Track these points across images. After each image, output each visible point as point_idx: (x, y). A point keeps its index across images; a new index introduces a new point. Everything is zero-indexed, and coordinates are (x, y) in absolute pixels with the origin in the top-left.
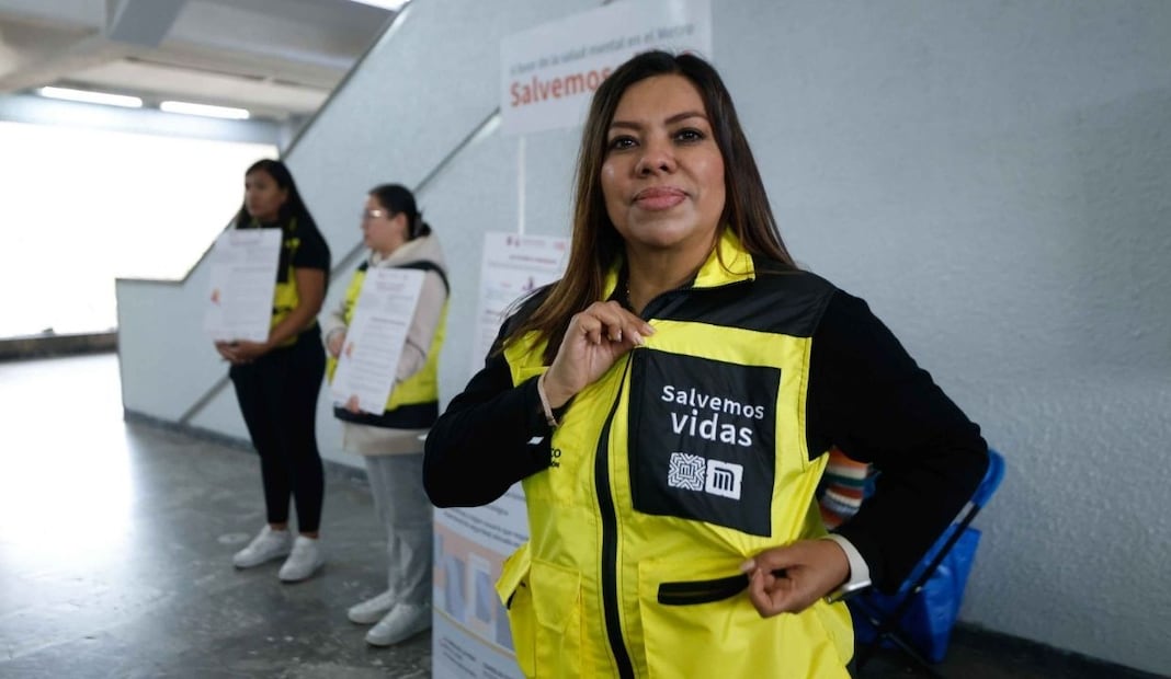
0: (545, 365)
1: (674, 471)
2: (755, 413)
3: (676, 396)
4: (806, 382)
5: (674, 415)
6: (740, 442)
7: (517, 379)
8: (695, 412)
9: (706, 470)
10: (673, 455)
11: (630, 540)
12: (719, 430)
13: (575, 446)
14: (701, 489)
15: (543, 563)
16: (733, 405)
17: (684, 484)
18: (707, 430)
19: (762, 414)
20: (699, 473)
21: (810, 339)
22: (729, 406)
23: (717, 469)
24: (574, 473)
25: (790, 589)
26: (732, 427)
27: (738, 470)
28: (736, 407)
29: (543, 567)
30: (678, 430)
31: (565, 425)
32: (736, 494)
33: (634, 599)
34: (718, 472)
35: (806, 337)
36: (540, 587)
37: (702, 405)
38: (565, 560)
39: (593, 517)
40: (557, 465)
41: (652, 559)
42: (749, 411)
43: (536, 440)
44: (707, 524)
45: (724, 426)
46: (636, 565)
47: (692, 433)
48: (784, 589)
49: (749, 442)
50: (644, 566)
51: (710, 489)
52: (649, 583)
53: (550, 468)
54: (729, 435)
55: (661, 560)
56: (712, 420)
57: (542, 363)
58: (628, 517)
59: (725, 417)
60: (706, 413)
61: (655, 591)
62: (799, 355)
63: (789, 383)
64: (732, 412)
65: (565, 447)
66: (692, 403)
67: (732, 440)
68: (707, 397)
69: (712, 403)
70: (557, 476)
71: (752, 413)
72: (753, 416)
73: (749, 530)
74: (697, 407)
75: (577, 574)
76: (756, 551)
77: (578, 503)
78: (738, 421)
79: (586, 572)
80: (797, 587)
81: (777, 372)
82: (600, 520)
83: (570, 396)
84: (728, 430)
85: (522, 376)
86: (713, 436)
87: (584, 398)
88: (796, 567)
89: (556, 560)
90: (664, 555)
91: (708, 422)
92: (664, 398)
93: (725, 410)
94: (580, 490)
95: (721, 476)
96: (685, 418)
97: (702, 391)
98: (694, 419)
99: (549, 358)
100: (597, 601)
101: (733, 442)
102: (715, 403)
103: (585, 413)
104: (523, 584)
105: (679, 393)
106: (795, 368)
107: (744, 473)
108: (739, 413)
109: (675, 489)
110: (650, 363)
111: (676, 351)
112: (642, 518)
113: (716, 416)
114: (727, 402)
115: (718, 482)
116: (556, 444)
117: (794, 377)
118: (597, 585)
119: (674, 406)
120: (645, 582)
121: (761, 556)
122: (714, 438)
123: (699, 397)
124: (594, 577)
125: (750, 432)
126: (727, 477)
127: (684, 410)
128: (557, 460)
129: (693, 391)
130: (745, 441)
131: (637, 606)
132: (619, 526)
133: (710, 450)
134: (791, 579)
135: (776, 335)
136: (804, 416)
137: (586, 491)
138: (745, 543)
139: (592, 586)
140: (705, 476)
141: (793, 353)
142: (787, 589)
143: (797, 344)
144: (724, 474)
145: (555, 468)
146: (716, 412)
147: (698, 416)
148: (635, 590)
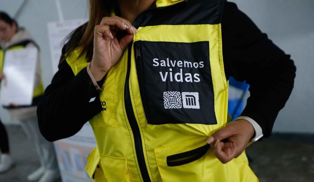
0: (88, 62)
1: (166, 101)
2: (199, 65)
3: (160, 63)
4: (221, 46)
5: (161, 73)
6: (195, 81)
7: (76, 71)
8: (171, 70)
9: (181, 97)
10: (164, 93)
11: (148, 139)
12: (184, 77)
13: (112, 98)
14: (181, 107)
15: (106, 157)
16: (188, 63)
17: (172, 107)
18: (178, 77)
19: (203, 65)
20: (179, 100)
21: (220, 24)
22: (186, 64)
23: (186, 96)
24: (114, 112)
25: (234, 147)
26: (190, 74)
27: (196, 95)
28: (189, 64)
29: (106, 158)
30: (164, 80)
31: (105, 89)
32: (198, 106)
33: (155, 166)
34: (187, 97)
35: (218, 23)
36: (107, 168)
37: (174, 66)
38: (117, 154)
39: (127, 131)
40: (105, 109)
41: (160, 146)
42: (196, 65)
43: (92, 100)
44: (187, 124)
45: (186, 74)
46: (153, 150)
47: (172, 80)
48: (231, 148)
49: (199, 80)
50: (157, 150)
51: (185, 106)
52: (161, 157)
53: (102, 111)
54: (189, 78)
55: (165, 146)
56: (180, 73)
57: (86, 62)
58: (145, 127)
59: (186, 70)
60: (176, 70)
61: (165, 161)
62: (216, 33)
63: (213, 47)
64: (188, 67)
65: (107, 100)
66: (168, 65)
67: (191, 80)
68: (175, 61)
69: (178, 64)
70: (106, 114)
71: (198, 66)
72: (199, 67)
73: (207, 123)
74: (171, 67)
75: (124, 160)
76: (212, 132)
77: (119, 125)
78: (192, 71)
79: (129, 158)
80: (237, 145)
81: (207, 43)
82: (131, 132)
83: (105, 73)
84: (188, 76)
85: (78, 69)
86: (181, 80)
87: (112, 73)
88: (233, 136)
89: (112, 155)
90: (166, 143)
91: (178, 74)
92: (154, 65)
93: (185, 66)
94: (120, 119)
95: (189, 99)
96: (167, 73)
97: (172, 59)
98: (171, 73)
99: (89, 59)
100: (137, 170)
101: (192, 81)
102: (179, 63)
103: (114, 81)
104: (99, 166)
105: (161, 61)
106: (215, 40)
107: (199, 95)
108: (192, 67)
109: (168, 110)
110: (144, 48)
111: (155, 41)
112: (153, 127)
113: (181, 70)
114: (185, 62)
115: (189, 102)
116: (102, 99)
117: (215, 44)
118: (135, 162)
119: (160, 68)
120: (159, 158)
121: (215, 134)
122: (182, 81)
123: (171, 61)
124: (133, 159)
125: (198, 75)
126: (192, 99)
127: (165, 69)
128: (104, 107)
129: (168, 59)
130: (197, 80)
131: (157, 169)
132: (141, 133)
133: (182, 87)
134: (233, 143)
135: (203, 25)
136: (222, 63)
137: (122, 119)
138: (206, 129)
139: (133, 163)
140: (182, 100)
141: (213, 33)
142: (232, 148)
143: (214, 28)
144: (190, 98)
145: (105, 111)
146: (180, 68)
147: (173, 71)
148: (155, 162)
